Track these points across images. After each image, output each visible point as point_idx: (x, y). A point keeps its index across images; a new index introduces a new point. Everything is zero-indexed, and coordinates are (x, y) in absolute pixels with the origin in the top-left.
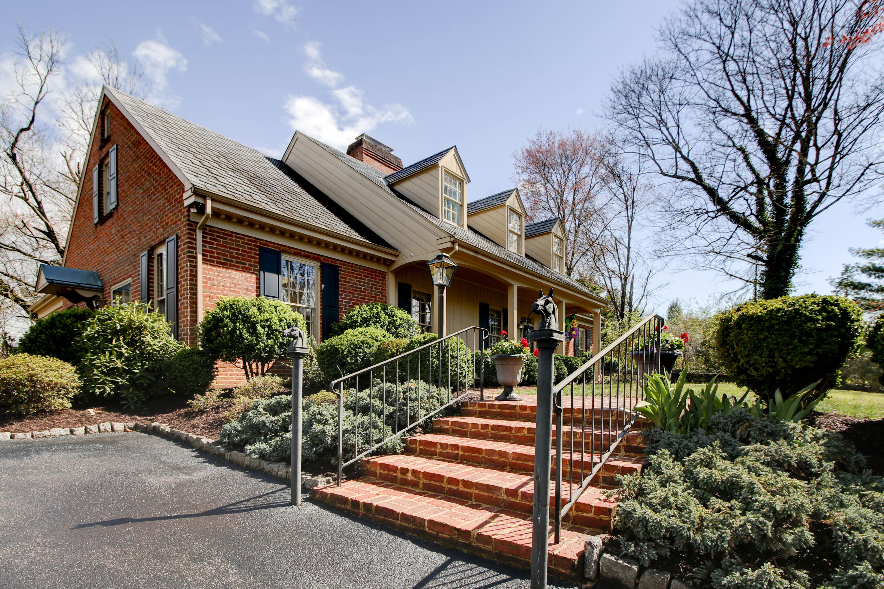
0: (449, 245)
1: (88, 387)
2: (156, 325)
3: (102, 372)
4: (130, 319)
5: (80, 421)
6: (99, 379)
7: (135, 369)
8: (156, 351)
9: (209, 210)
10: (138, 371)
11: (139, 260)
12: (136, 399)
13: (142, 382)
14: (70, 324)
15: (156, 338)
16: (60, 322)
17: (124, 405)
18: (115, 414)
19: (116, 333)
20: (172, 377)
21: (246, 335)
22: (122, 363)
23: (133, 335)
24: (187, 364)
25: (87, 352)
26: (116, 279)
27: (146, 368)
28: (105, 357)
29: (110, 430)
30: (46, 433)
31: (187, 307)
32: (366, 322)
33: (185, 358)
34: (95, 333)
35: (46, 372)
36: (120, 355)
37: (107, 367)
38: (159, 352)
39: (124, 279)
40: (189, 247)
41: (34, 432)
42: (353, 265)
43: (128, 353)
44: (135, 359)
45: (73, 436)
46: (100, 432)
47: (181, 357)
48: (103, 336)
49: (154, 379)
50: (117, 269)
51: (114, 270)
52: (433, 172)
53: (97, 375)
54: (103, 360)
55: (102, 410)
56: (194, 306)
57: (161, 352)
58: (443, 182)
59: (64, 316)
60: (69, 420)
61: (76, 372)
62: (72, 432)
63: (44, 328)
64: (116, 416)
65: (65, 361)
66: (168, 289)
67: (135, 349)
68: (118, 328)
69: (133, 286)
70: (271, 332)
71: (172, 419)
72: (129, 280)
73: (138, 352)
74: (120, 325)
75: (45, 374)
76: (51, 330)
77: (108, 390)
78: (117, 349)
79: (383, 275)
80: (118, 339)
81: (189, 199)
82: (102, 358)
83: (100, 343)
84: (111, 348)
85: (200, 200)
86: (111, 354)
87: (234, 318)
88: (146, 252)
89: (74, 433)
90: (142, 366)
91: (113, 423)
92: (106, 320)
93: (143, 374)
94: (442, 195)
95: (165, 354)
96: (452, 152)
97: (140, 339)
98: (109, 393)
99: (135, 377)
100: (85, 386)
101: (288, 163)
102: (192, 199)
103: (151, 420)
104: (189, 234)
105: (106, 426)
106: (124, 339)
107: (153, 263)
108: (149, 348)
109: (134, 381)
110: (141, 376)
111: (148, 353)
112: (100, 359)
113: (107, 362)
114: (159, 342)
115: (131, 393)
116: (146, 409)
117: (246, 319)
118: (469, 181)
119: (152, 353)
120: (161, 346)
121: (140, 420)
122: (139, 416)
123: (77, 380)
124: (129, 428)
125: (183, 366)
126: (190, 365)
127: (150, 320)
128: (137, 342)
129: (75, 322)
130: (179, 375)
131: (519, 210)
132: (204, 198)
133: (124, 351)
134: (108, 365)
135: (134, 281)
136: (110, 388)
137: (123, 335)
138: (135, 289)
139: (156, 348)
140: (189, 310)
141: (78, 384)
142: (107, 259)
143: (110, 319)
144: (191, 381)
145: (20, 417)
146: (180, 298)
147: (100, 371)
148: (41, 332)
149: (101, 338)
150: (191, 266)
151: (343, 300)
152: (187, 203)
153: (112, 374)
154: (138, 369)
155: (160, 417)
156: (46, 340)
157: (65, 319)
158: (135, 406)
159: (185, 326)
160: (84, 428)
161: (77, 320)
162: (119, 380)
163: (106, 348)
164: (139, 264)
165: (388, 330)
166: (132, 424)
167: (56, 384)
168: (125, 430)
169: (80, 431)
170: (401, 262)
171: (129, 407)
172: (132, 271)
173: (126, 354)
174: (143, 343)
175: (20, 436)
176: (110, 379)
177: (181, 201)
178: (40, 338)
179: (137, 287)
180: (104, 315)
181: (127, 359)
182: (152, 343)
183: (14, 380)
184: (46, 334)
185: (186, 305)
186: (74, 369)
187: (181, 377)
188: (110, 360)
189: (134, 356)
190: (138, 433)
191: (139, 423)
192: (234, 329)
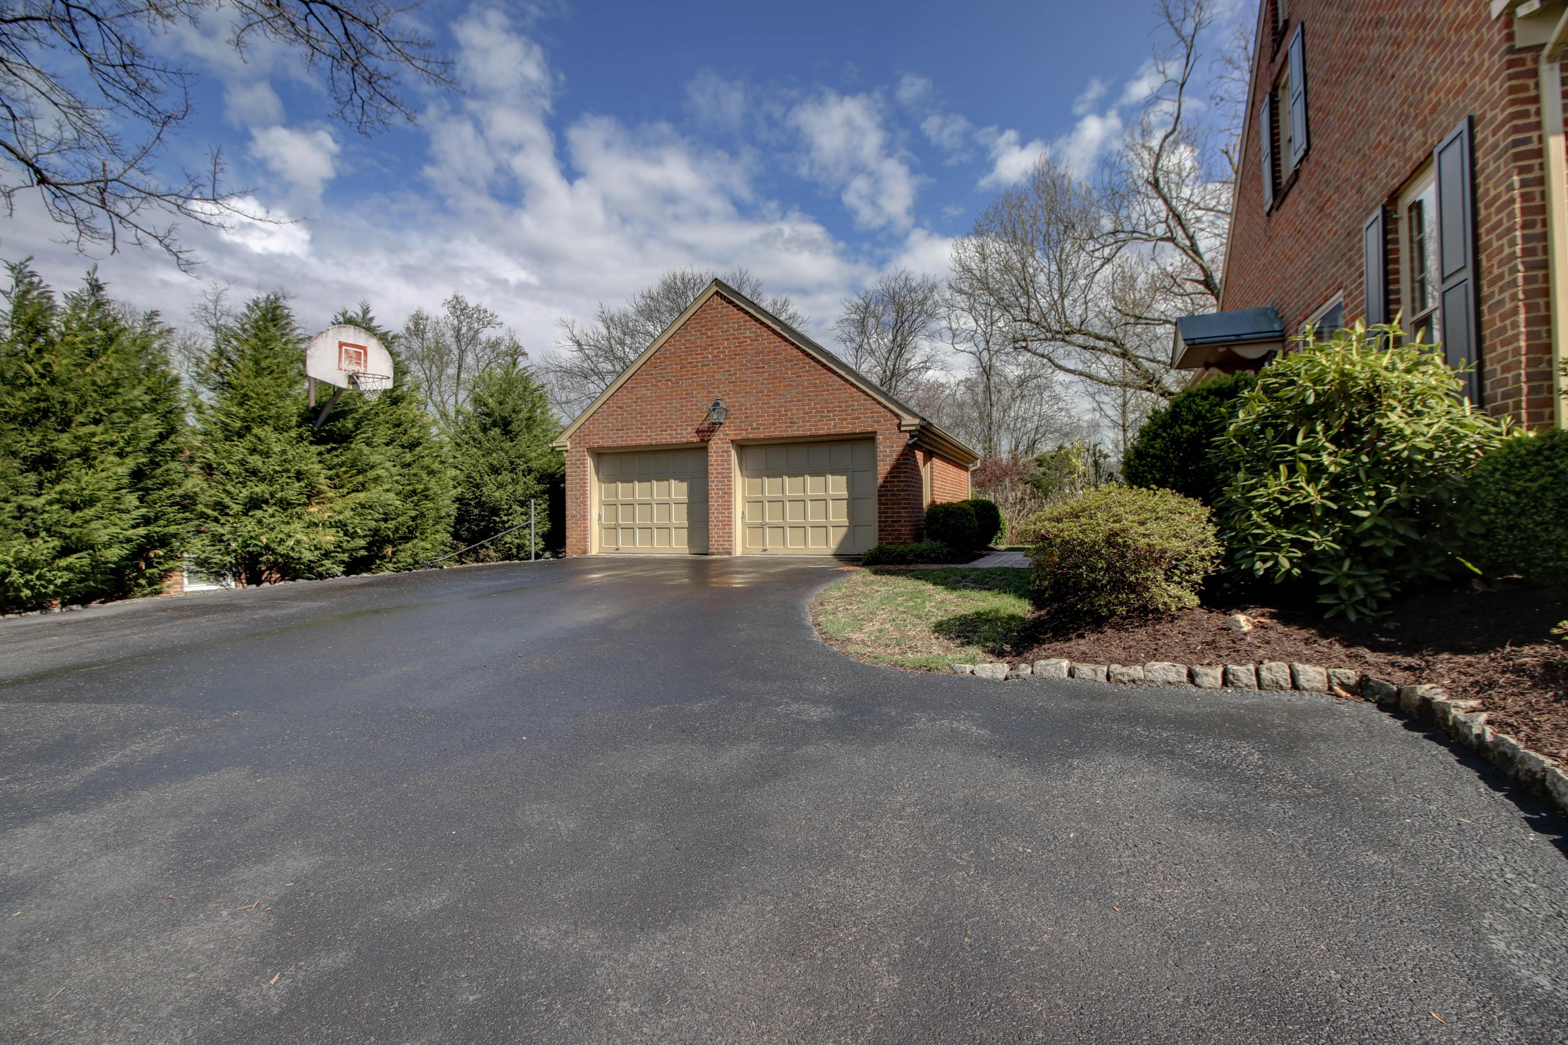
1: (1238, 555)
2: (1416, 378)
3: (1270, 518)
4: (1343, 373)
5: (1212, 644)
6: (1264, 537)
7: (1356, 507)
8: (1421, 451)
10: (1365, 514)
11: (1360, 240)
12: (1360, 593)
13: (1380, 543)
14: (1208, 411)
15: (1419, 414)
16: (1189, 409)
17: (1329, 607)
18: (1304, 633)
19: (1306, 415)
20: (1476, 529)
22: (1321, 491)
23: (1350, 413)
24: (1535, 485)
25: (1237, 469)
26: (1309, 306)
27: (1390, 505)
28: (1277, 477)
29: (1287, 684)
30: (1137, 671)
31: (1515, 312)
33: (1524, 466)
34: (1254, 423)
35: (1142, 523)
36: (1316, 472)
37: (1281, 504)
38: (1429, 454)
39: (1326, 300)
40: (1516, 130)
41: (1113, 667)
43: (1337, 464)
44: (1357, 479)
45: (1194, 689)
46: (1260, 686)
47: (1511, 464)
48: (1275, 427)
49: (1414, 536)
50: (1310, 283)
51: (1305, 288)
53: (1259, 527)
54: (1274, 487)
55: (1272, 616)
56: (1541, 301)
57: (1437, 454)
59: (1197, 395)
60: (1191, 640)
61: (1209, 521)
62: (1191, 676)
63: (1160, 427)
64: (1307, 641)
65: (1186, 496)
66: (1444, 280)
67: (1358, 452)
68: (1311, 401)
69: (1347, 306)
71: (1492, 684)
72: (1339, 297)
73: (1365, 459)
74: (1318, 395)
75: (1141, 530)
76: (1172, 428)
77: (1286, 564)
78: (1308, 457)
80: (1312, 431)
82: (1271, 481)
83: (1268, 445)
84: (1292, 453)
86: (1292, 470)
88: (1378, 212)
89: (1198, 680)
90: (1379, 499)
91: (1299, 667)
92: (1282, 386)
93: (1382, 522)
95: (1448, 457)
97: (1371, 423)
98: (1289, 572)
99: (1358, 530)
100: (1231, 552)
103: (1409, 668)
104: (1512, 90)
105: (1277, 671)
106: (1328, 428)
107: (1396, 231)
108: (1400, 446)
109: (1358, 540)
110: (1375, 527)
111: (1397, 459)
112: (1265, 486)
113: (1283, 492)
114: (1429, 425)
115: (1348, 576)
116: (1391, 625)
119: (1409, 460)
120: (1434, 437)
121: (1375, 665)
122: (1373, 649)
123: (1212, 539)
124: (1343, 685)
125: (1518, 494)
126: (1543, 489)
127: (1401, 366)
128: (1361, 432)
129: (1216, 405)
130: (1501, 521)
133: (1326, 459)
134: (1285, 499)
135: (1349, 295)
136: (1290, 560)
137: (1324, 416)
138: (1351, 312)
139: (1419, 441)
140: (1522, 316)
141: (1214, 548)
142: (1291, 270)
143: (1292, 383)
144: (1550, 542)
145: (1098, 622)
146: (1486, 291)
147: (1265, 515)
148: (1156, 436)
149: (1270, 432)
150: (1524, 184)
152: (1500, 7)
153: (1297, 521)
154: (1367, 508)
155: (1443, 662)
156: (1162, 450)
157: (1198, 400)
158: (1358, 612)
159: (1505, 369)
160: (1220, 669)
161: (1222, 400)
162: (1314, 537)
163: (1279, 456)
164: (1360, 249)
166: (1351, 674)
167: (1164, 551)
168: (1330, 689)
169: (1211, 676)
171: (1342, 615)
172: (1344, 272)
173: (1332, 469)
174: (1381, 432)
175: (1085, 670)
176: (1289, 536)
178: (1152, 447)
179: (1357, 307)
180: (1276, 375)
181: (1336, 481)
182: (1408, 432)
183: (1082, 543)
184: (1163, 438)
185: (1508, 306)
186: (1206, 512)
187: (1510, 529)
188: (1292, 485)
189: (1355, 471)
190: (1369, 708)
191: (1373, 675)
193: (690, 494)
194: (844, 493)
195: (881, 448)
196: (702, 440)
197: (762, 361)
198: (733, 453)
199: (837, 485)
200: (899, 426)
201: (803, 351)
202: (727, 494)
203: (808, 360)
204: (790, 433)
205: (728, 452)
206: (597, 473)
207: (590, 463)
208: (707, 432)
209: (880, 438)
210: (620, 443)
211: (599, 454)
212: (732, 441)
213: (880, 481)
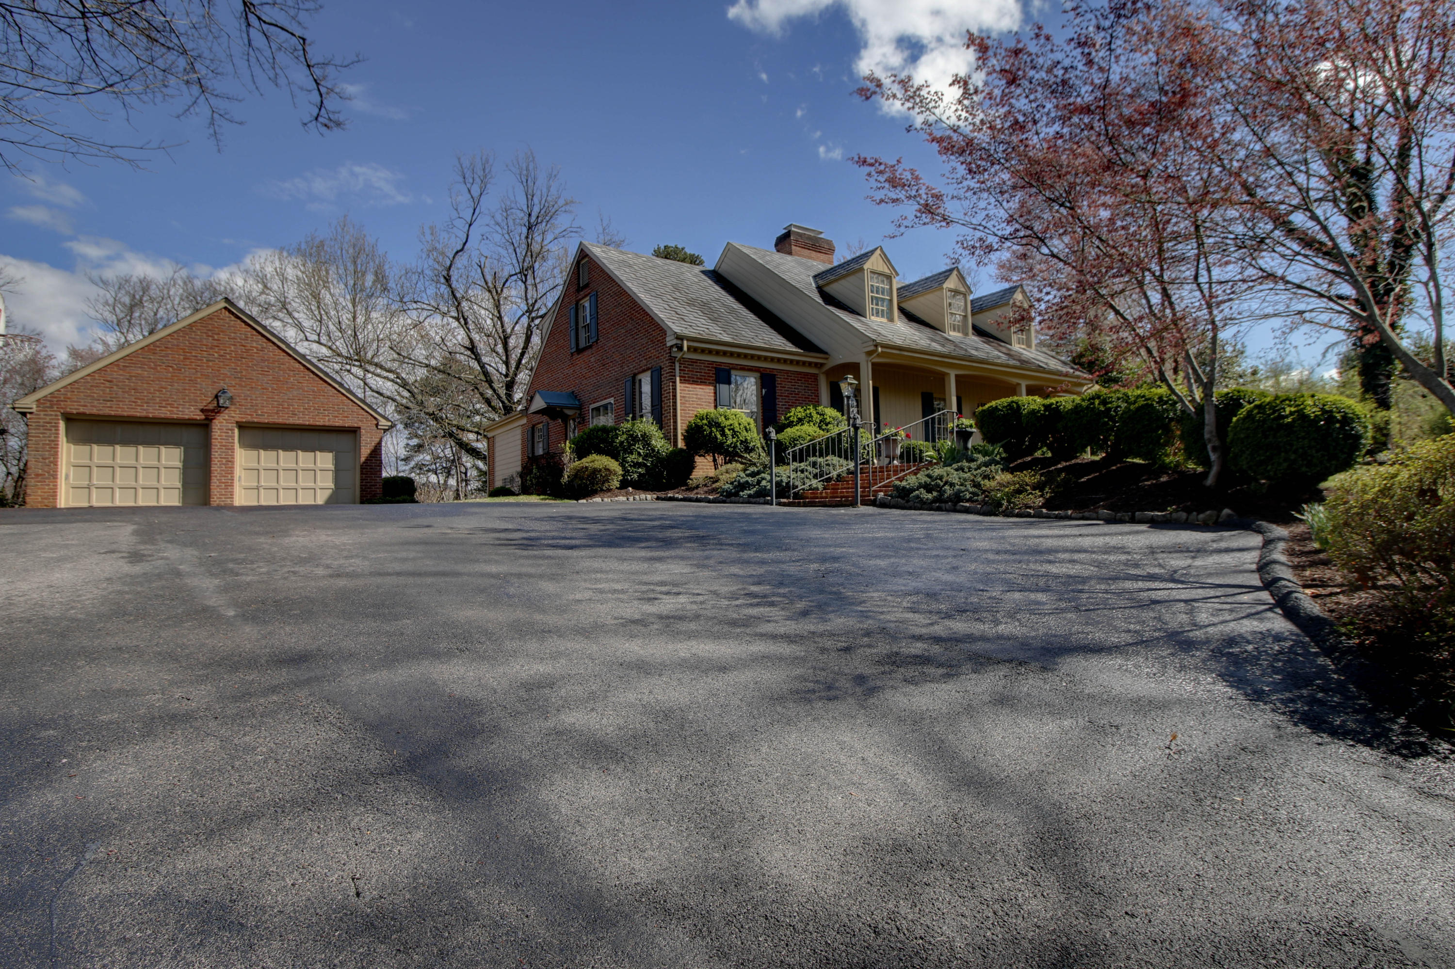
0: (872, 348)
1: (628, 474)
3: (632, 465)
5: (627, 494)
7: (649, 462)
8: (659, 450)
9: (685, 348)
11: (622, 384)
13: (654, 470)
15: (658, 441)
18: (642, 491)
19: (636, 440)
21: (719, 436)
22: (641, 459)
23: (646, 441)
24: (676, 458)
25: (622, 451)
27: (656, 461)
28: (631, 455)
31: (670, 419)
32: (800, 421)
33: (674, 454)
34: (623, 441)
36: (640, 454)
37: (633, 462)
40: (671, 375)
42: (787, 372)
43: (644, 452)
44: (648, 456)
48: (628, 442)
52: (859, 275)
53: (629, 467)
54: (631, 457)
55: (637, 489)
56: (674, 417)
57: (661, 451)
58: (870, 282)
61: (619, 465)
66: (653, 406)
67: (648, 449)
70: (735, 433)
71: (679, 492)
73: (649, 451)
74: (641, 434)
77: (636, 476)
78: (638, 450)
79: (815, 377)
81: (670, 341)
83: (628, 446)
84: (635, 449)
85: (679, 342)
87: (710, 425)
88: (630, 378)
91: (646, 495)
93: (655, 465)
94: (868, 294)
95: (663, 452)
96: (878, 252)
97: (649, 443)
98: (638, 478)
99: (650, 467)
100: (626, 473)
101: (720, 271)
102: (675, 342)
103: (665, 494)
104: (670, 366)
105: (638, 497)
107: (635, 386)
108: (655, 449)
109: (650, 470)
111: (655, 452)
112: (629, 457)
113: (633, 459)
114: (660, 444)
115: (648, 478)
116: (663, 486)
117: (718, 425)
118: (897, 274)
119: (657, 452)
120: (660, 447)
121: (662, 494)
122: (658, 492)
123: (621, 469)
125: (674, 459)
126: (678, 459)
128: (648, 445)
131: (962, 289)
132: (682, 340)
133: (641, 451)
139: (658, 448)
140: (672, 421)
141: (622, 471)
143: (631, 431)
146: (663, 412)
150: (670, 386)
151: (780, 404)
152: (669, 344)
153: (636, 466)
155: (670, 492)
162: (641, 469)
163: (632, 449)
164: (622, 387)
165: (820, 427)
166: (655, 496)
167: (608, 472)
170: (831, 363)
172: (614, 392)
174: (651, 445)
176: (636, 469)
177: (663, 342)
181: (644, 456)
182: (655, 446)
185: (669, 417)
186: (616, 462)
188: (634, 457)
189: (648, 454)
192: (711, 432)
193: (186, 462)
194: (331, 466)
195: (363, 438)
196: (206, 419)
197: (268, 367)
198: (236, 431)
199: (325, 460)
200: (377, 425)
201: (304, 366)
202: (229, 462)
203: (307, 372)
204: (291, 421)
205: (232, 430)
206: (67, 436)
207: (62, 425)
208: (211, 414)
209: (363, 431)
210: (107, 411)
211: (70, 419)
212: (237, 422)
213: (363, 459)
